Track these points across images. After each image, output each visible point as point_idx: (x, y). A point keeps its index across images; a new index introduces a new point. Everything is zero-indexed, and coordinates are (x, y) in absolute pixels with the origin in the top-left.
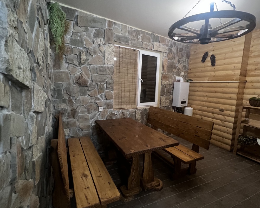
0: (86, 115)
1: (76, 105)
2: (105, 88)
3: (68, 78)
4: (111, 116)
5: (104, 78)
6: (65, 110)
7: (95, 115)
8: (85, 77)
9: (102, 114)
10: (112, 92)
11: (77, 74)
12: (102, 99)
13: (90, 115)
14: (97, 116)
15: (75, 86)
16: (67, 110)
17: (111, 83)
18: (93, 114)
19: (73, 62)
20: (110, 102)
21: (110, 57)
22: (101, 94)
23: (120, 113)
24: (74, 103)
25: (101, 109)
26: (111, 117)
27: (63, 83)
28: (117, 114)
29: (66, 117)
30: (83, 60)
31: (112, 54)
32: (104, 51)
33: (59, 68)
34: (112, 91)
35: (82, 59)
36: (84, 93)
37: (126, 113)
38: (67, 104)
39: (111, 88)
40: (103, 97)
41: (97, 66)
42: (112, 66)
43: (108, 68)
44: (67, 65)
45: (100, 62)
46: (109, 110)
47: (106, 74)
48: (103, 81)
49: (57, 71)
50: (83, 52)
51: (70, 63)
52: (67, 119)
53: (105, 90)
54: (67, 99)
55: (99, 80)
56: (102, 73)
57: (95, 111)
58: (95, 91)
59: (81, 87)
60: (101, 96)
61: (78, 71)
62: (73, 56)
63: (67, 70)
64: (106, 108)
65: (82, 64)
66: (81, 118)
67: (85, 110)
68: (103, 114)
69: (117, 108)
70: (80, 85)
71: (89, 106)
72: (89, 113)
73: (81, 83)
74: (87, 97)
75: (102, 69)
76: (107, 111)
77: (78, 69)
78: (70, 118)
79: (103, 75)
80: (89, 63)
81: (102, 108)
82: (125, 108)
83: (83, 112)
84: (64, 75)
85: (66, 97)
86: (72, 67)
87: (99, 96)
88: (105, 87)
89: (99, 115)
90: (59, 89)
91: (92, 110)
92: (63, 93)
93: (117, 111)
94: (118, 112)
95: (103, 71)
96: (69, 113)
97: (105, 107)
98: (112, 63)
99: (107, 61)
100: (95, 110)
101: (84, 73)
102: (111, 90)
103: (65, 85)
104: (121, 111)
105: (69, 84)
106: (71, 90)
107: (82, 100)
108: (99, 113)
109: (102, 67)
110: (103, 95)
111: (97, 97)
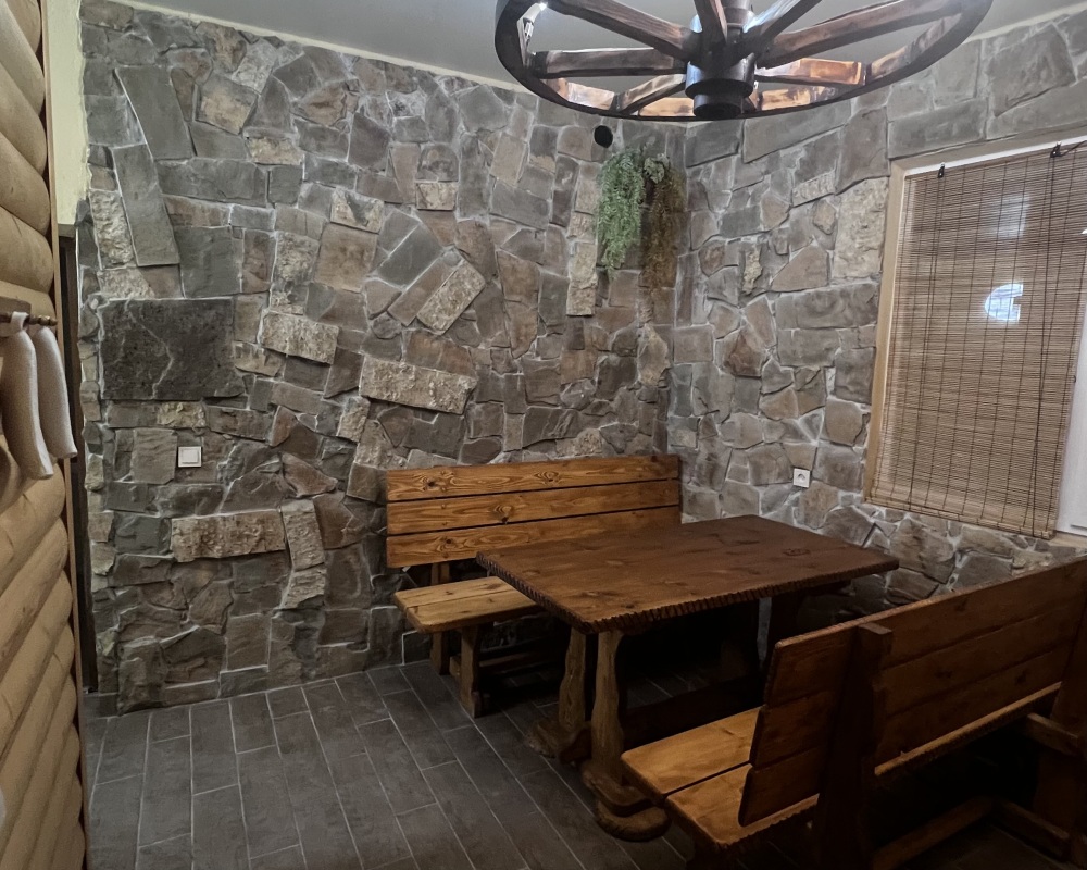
0: (748, 488)
1: (723, 443)
2: (829, 390)
3: (708, 351)
4: (847, 524)
5: (826, 344)
6: (693, 454)
7: (782, 497)
8: (756, 343)
9: (807, 503)
10: (856, 411)
11: (733, 334)
12: (815, 438)
14: (786, 503)
15: (722, 376)
16: (697, 454)
17: (853, 363)
18: (772, 491)
19: (721, 294)
20: (847, 457)
21: (858, 240)
22: (811, 413)
24: (719, 433)
25: (801, 478)
26: (846, 531)
27: (694, 364)
28: (883, 523)
29: (694, 478)
30: (750, 282)
31: (872, 228)
32: (835, 224)
33: (688, 319)
34: (859, 402)
35: (747, 278)
36: (748, 404)
37: (937, 535)
38: (698, 435)
39: (851, 388)
40: (818, 427)
41: (802, 294)
42: (869, 281)
43: (844, 294)
44: (709, 305)
45: (812, 274)
46: (842, 494)
47: (835, 325)
48: (820, 357)
49: (684, 328)
50: (752, 252)
51: (717, 299)
52: (697, 484)
53: (831, 398)
54: (702, 418)
55: (803, 352)
56: (819, 322)
57: (780, 480)
58: (787, 398)
59: (741, 380)
60: (809, 422)
61: (735, 323)
62: (727, 271)
63: (708, 324)
64: (827, 480)
65: (750, 296)
66: (729, 493)
67: (748, 466)
68: (811, 504)
69: (894, 496)
71: (761, 455)
72: (758, 485)
74: (756, 417)
75: (819, 304)
76: (831, 497)
77: (742, 315)
78: (703, 482)
79: (820, 332)
80: (774, 288)
81: (806, 473)
83: (740, 474)
84: (695, 341)
85: (698, 412)
86: (721, 313)
87: (799, 422)
88: (830, 384)
89: (796, 502)
90: (682, 383)
91: (769, 472)
92: (693, 395)
93: (883, 510)
94: (894, 515)
95: (821, 314)
96: (700, 467)
97: (820, 471)
98: (865, 268)
99: (844, 264)
100: (780, 475)
101: (752, 328)
102: (855, 396)
103: (696, 370)
104: (908, 516)
105: (708, 369)
106: (710, 389)
107: (738, 425)
108: (798, 494)
109: (819, 295)
110: (817, 418)
111: (791, 426)
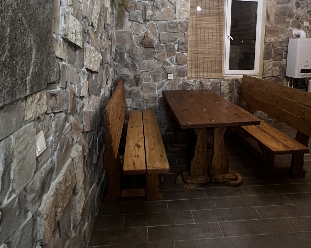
0: (152, 83)
1: (140, 70)
2: (176, 50)
3: (132, 39)
4: (185, 86)
5: (175, 37)
6: (128, 76)
7: (163, 84)
8: (151, 36)
9: (172, 83)
10: (185, 55)
11: (142, 33)
12: (173, 64)
13: (156, 84)
14: (165, 85)
15: (139, 48)
16: (130, 76)
17: (184, 42)
18: (160, 82)
19: (137, 19)
20: (183, 68)
21: (183, 8)
22: (171, 57)
23: (196, 83)
24: (138, 68)
25: (170, 77)
26: (184, 88)
27: (126, 44)
28: (193, 84)
29: (128, 85)
30: (149, 16)
31: (186, 5)
32: (176, 2)
33: (122, 27)
34: (185, 53)
35: (147, 15)
36: (150, 56)
37: (206, 83)
38: (129, 69)
39: (184, 49)
40: (173, 61)
41: (166, 22)
42: (186, 20)
43: (180, 23)
44: (130, 23)
45: (169, 16)
46: (182, 78)
47: (177, 31)
48: (173, 41)
49: (119, 31)
50: (149, 6)
51: (134, 21)
52: (130, 87)
53: (177, 52)
54: (130, 63)
55: (168, 39)
56: (172, 31)
57: (163, 79)
58: (164, 53)
59: (146, 49)
60: (171, 60)
61: (143, 29)
62: (138, 12)
63: (130, 29)
64: (178, 76)
65: (148, 21)
66: (145, 87)
67: (151, 77)
68: (174, 83)
69: (192, 76)
70: (145, 47)
71: (155, 72)
72: (155, 81)
73: (146, 44)
74: (153, 60)
75: (172, 25)
76: (179, 80)
77: (144, 27)
78: (133, 86)
79: (173, 33)
80: (156, 19)
81: (172, 75)
82: (204, 76)
83: (148, 80)
84: (126, 36)
85: (129, 61)
86: (136, 26)
87: (168, 60)
88: (176, 48)
89: (168, 84)
90: (121, 51)
91: (159, 77)
92: (126, 56)
93: (192, 80)
94: (195, 81)
95: (173, 28)
96: (132, 80)
97: (176, 74)
98: (185, 16)
99: (179, 14)
100: (163, 77)
101: (149, 31)
102: (185, 51)
103: (127, 46)
104: (198, 80)
105: (133, 45)
106: (134, 53)
107: (146, 64)
108: (169, 81)
109: (172, 23)
110: (173, 59)
111: (166, 62)
